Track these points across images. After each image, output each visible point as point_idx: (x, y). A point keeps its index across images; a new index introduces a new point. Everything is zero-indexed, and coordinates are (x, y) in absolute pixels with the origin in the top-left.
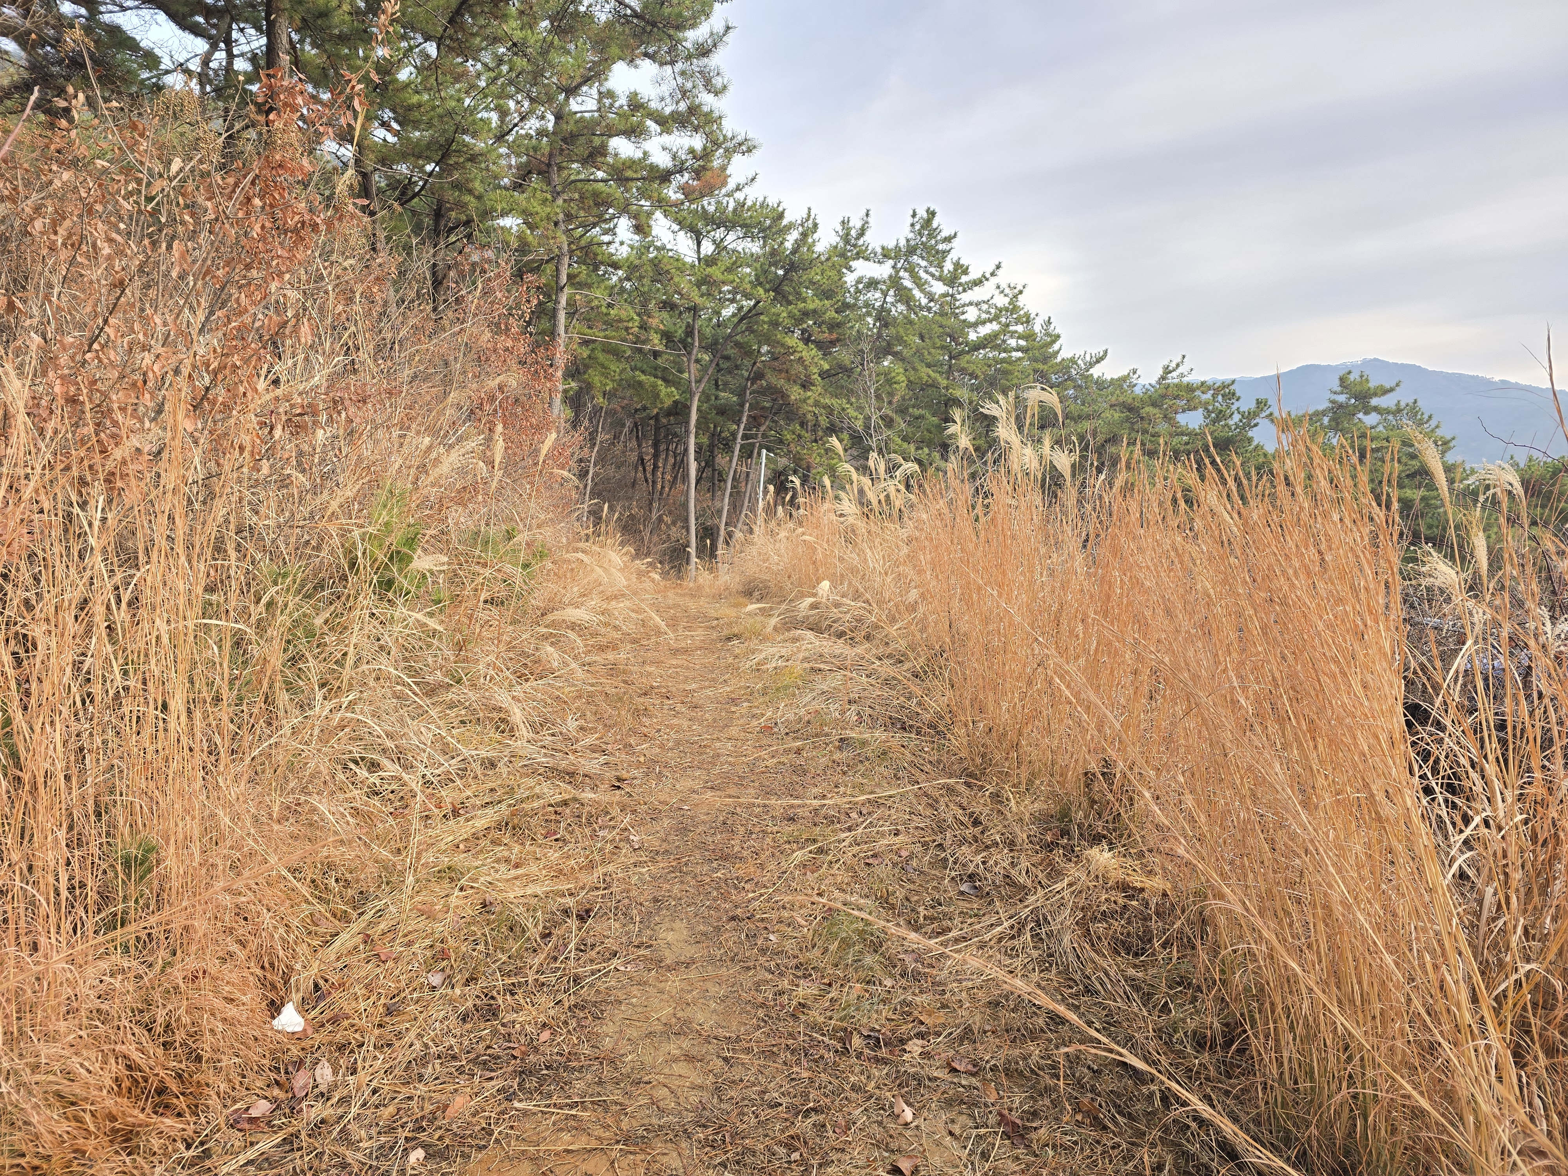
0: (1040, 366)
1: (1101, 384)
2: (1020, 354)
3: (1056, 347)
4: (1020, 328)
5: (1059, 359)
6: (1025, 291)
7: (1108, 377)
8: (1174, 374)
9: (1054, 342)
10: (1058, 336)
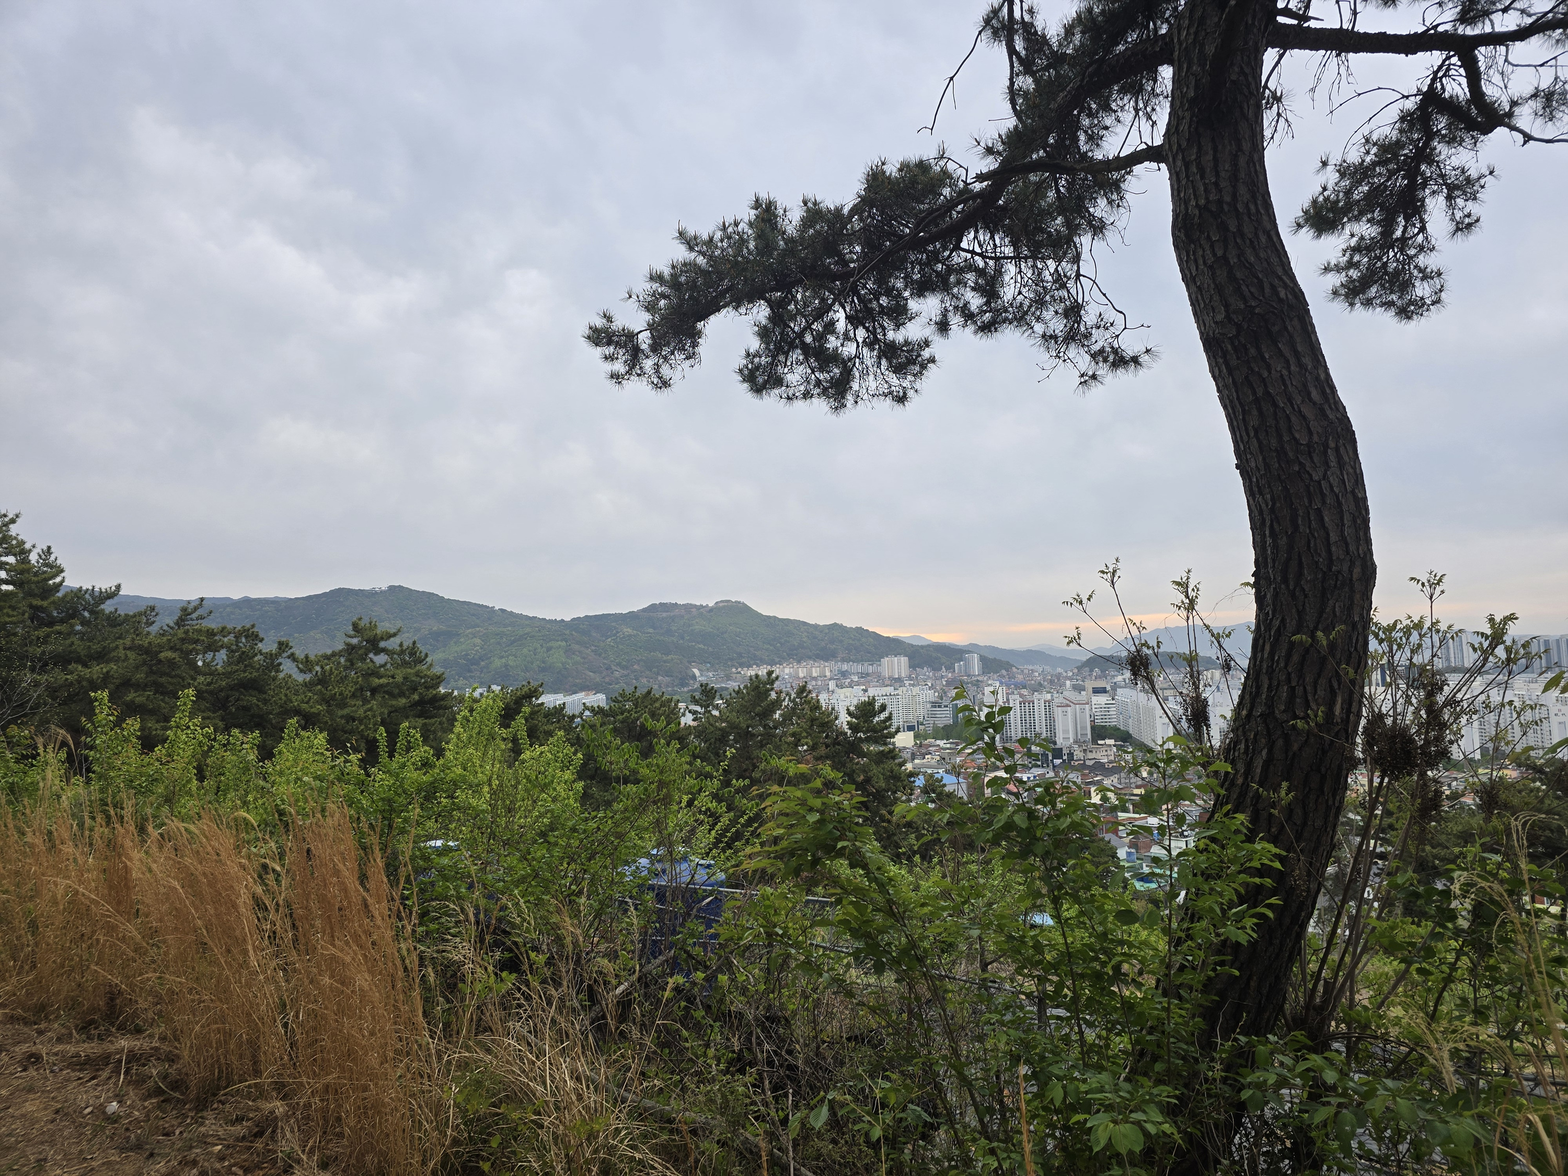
0: (37, 602)
1: (113, 621)
2: (10, 588)
3: (58, 580)
4: (11, 559)
5: (60, 594)
6: (19, 521)
7: (121, 612)
8: (194, 616)
9: (54, 576)
10: (62, 571)
